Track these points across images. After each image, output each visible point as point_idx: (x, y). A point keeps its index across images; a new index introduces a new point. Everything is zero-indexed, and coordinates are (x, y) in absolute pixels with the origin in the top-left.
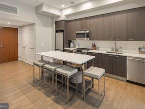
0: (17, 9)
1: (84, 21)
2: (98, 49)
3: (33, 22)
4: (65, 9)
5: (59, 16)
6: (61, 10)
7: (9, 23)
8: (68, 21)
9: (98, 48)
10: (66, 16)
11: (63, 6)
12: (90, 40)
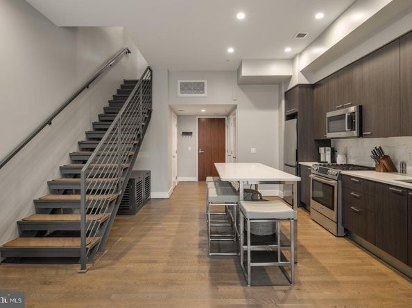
0: (204, 85)
1: (346, 76)
2: (403, 171)
3: (234, 103)
4: (300, 54)
5: (290, 77)
6: (292, 60)
7: (203, 111)
8: (313, 86)
9: (403, 165)
10: (304, 72)
11: (288, 50)
12: (361, 135)
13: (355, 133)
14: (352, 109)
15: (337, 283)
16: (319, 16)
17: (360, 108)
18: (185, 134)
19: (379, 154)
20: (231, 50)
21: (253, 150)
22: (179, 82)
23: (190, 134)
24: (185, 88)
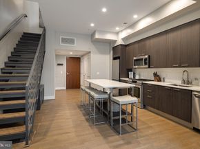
0: (74, 40)
1: (143, 43)
2: (164, 81)
3: (89, 50)
4: (122, 31)
5: (116, 41)
6: (117, 33)
7: (71, 53)
8: (126, 46)
9: (164, 79)
10: (123, 39)
11: (117, 29)
12: (149, 67)
13: (147, 66)
14: (146, 56)
15: (151, 127)
16: (135, 16)
17: (149, 56)
18: (58, 65)
19: (155, 75)
20: (92, 25)
21: (98, 73)
22: (61, 37)
23: (62, 65)
24: (64, 40)
